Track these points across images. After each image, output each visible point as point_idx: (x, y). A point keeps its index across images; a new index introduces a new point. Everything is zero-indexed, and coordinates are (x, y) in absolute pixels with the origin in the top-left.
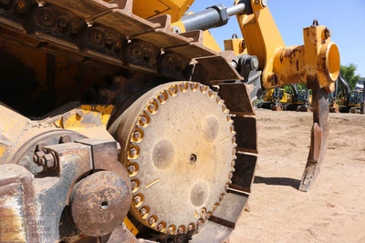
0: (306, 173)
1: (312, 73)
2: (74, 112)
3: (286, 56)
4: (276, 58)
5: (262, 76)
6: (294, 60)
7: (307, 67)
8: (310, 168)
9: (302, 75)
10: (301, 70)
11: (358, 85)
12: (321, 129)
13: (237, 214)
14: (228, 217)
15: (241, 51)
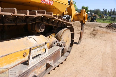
0: (79, 41)
1: (82, 20)
2: (51, 35)
3: (76, 15)
4: (74, 15)
5: (71, 20)
6: (78, 16)
7: (81, 18)
8: (80, 40)
9: (80, 20)
10: (79, 19)
11: (88, 12)
12: (82, 32)
13: (71, 50)
14: (69, 51)
15: (65, 12)
